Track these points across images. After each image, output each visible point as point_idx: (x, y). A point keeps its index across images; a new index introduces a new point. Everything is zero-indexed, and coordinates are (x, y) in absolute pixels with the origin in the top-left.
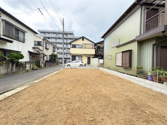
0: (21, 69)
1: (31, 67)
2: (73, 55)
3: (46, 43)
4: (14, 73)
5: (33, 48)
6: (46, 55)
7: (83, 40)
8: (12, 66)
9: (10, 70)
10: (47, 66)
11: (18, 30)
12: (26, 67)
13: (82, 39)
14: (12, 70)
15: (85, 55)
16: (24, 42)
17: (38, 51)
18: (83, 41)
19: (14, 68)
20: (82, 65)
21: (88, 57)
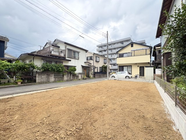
0: (75, 78)
1: (82, 77)
2: (120, 65)
3: (96, 57)
4: (71, 80)
5: (85, 62)
6: (96, 68)
7: (132, 46)
8: (70, 75)
9: (69, 78)
10: (96, 77)
11: (75, 52)
12: (78, 77)
13: (130, 46)
14: (70, 78)
15: (136, 64)
16: (78, 59)
17: (89, 65)
18: (132, 48)
19: (71, 77)
20: (129, 77)
21: (140, 67)
